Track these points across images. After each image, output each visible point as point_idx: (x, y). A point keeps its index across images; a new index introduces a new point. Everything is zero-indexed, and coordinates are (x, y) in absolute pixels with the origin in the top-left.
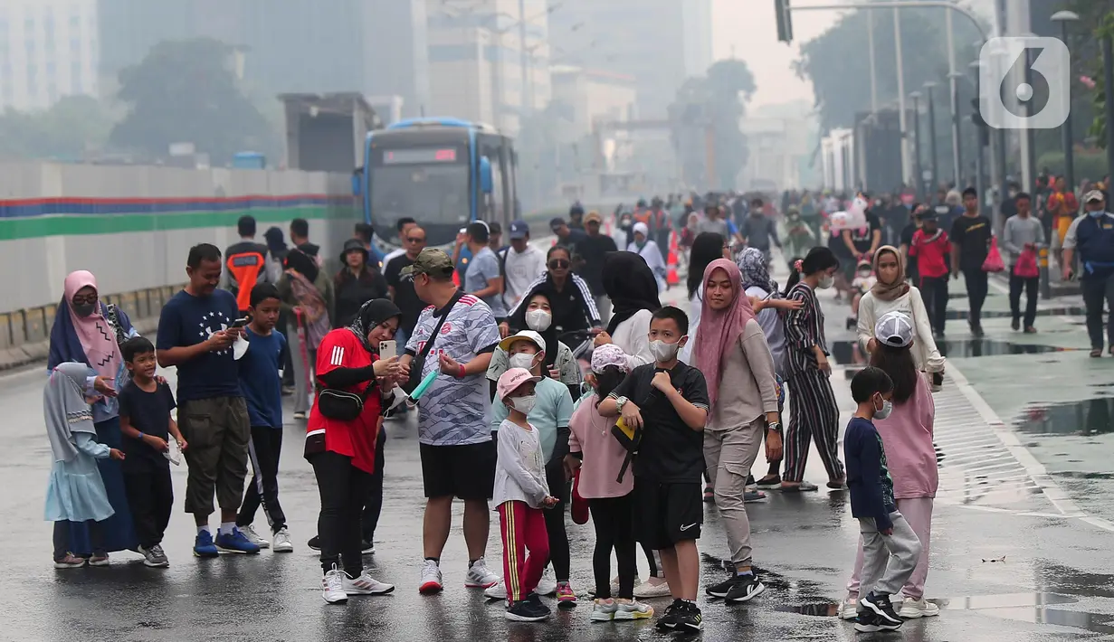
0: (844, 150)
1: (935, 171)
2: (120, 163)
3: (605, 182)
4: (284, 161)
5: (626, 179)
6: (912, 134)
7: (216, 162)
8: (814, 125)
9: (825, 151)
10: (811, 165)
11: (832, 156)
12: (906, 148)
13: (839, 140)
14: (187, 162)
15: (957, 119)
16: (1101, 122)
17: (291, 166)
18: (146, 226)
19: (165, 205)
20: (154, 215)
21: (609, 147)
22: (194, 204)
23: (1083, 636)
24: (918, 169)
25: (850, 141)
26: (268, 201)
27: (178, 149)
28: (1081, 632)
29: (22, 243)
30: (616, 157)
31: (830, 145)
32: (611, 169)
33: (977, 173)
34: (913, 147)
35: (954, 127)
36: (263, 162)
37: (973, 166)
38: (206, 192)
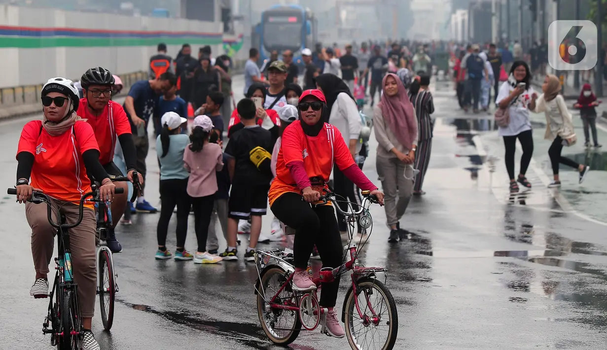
0: (463, 21)
1: (509, 33)
2: (95, 11)
3: (341, 32)
4: (179, 14)
5: (352, 31)
6: (498, 14)
7: (144, 13)
8: (448, 8)
9: (453, 22)
10: (446, 27)
11: (456, 24)
12: (495, 21)
13: (460, 16)
14: (129, 13)
15: (521, 8)
16: (594, 12)
17: (182, 17)
18: (107, 44)
19: (117, 34)
20: (112, 39)
21: (344, 14)
22: (132, 34)
23: (571, 273)
24: (500, 33)
25: (466, 17)
26: (170, 35)
27: (125, 6)
28: (571, 271)
29: (43, 51)
30: (347, 19)
31: (456, 18)
32: (344, 26)
33: (530, 36)
34: (498, 21)
35: (519, 12)
36: (167, 14)
37: (528, 32)
38: (138, 29)
